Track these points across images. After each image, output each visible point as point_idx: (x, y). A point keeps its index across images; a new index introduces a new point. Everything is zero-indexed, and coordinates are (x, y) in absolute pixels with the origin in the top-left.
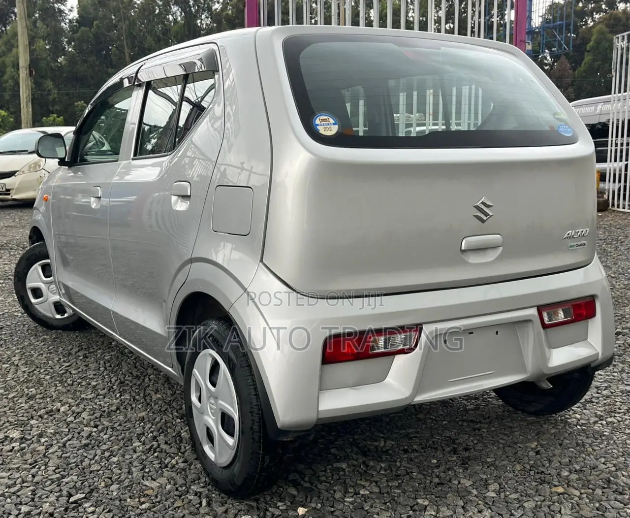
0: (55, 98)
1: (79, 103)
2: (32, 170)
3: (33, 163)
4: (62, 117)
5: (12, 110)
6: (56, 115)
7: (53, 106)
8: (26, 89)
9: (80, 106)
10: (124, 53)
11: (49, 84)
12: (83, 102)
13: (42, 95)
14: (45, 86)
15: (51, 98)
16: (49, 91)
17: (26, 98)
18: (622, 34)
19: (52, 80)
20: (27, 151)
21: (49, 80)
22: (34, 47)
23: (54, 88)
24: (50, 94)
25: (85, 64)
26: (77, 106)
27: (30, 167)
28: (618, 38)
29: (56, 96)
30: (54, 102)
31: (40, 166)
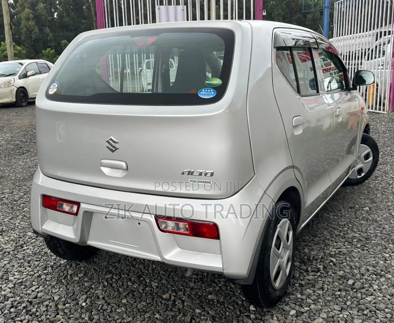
0: (51, 38)
1: (64, 41)
2: (6, 86)
3: (7, 82)
4: (54, 50)
5: (26, 46)
6: (50, 49)
7: (50, 43)
8: (9, 37)
9: (64, 44)
10: (91, 11)
11: (47, 30)
12: (66, 41)
13: (43, 36)
14: (45, 31)
15: (49, 38)
16: (48, 34)
17: (10, 42)
18: (338, 2)
19: (49, 27)
20: (4, 75)
21: (47, 27)
22: (37, 8)
23: (50, 32)
24: (48, 36)
25: (69, 18)
26: (63, 43)
27: (5, 84)
28: (336, 3)
29: (51, 37)
30: (51, 41)
31: (11, 84)
